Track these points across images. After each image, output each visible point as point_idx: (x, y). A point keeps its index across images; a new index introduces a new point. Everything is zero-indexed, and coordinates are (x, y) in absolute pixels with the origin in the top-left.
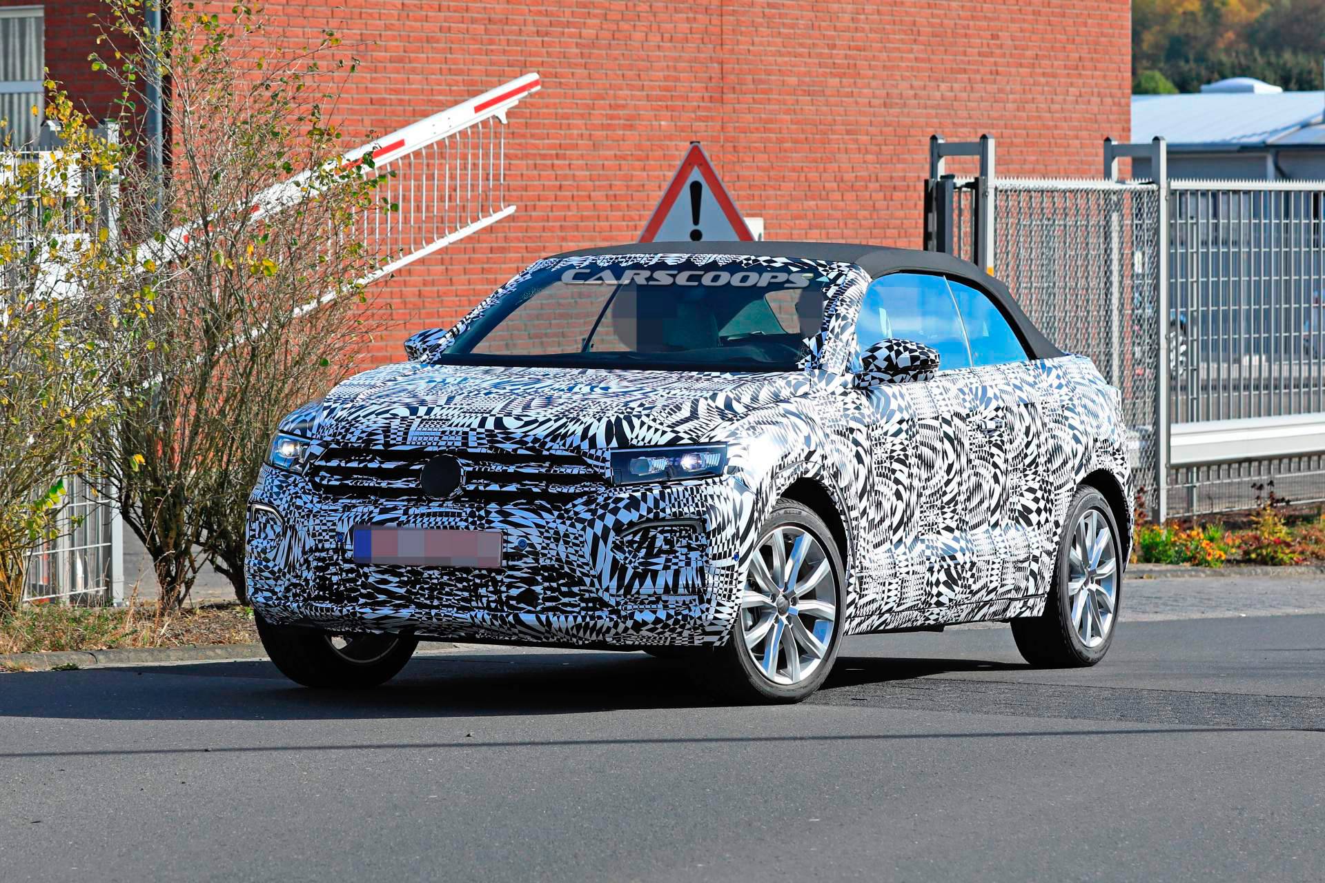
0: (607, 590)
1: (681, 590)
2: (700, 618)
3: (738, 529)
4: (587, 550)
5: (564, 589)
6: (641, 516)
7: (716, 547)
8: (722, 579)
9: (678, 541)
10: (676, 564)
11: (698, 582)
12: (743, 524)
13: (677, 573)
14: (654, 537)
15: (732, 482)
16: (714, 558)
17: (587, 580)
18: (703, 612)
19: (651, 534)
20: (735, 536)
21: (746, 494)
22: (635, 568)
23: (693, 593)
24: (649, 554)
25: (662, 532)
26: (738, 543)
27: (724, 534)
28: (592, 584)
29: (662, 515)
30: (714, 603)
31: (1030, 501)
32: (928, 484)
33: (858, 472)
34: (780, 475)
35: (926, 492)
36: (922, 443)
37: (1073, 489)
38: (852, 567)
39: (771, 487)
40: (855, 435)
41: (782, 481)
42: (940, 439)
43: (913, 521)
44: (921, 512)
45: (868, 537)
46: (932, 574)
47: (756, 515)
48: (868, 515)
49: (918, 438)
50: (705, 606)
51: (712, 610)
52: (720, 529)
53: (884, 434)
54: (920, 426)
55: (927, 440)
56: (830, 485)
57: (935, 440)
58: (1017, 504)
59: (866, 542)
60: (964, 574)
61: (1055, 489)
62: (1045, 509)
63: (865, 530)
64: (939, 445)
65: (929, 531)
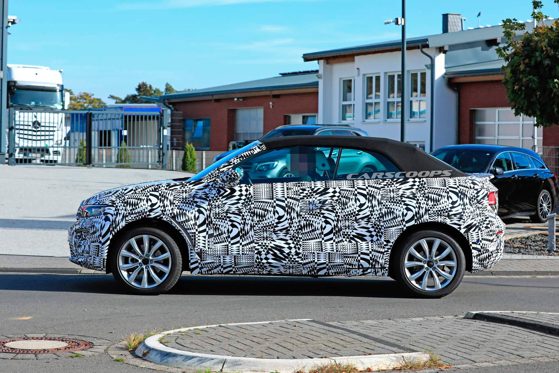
0: (74, 250)
1: (85, 252)
2: (89, 262)
3: (101, 233)
6: (80, 227)
7: (93, 239)
8: (95, 249)
9: (87, 236)
10: (85, 243)
11: (88, 250)
12: (103, 232)
13: (85, 246)
14: (83, 234)
15: (104, 217)
16: (92, 242)
18: (90, 260)
20: (100, 235)
21: (108, 222)
22: (78, 244)
23: (87, 253)
24: (81, 240)
26: (101, 238)
27: (95, 234)
29: (83, 227)
30: (92, 257)
31: (363, 232)
32: (261, 223)
33: (198, 217)
34: (129, 216)
35: (259, 226)
36: (256, 208)
37: (403, 228)
38: (191, 250)
39: (122, 220)
40: (198, 204)
41: (130, 218)
42: (272, 207)
43: (248, 236)
44: (255, 233)
45: (209, 240)
46: (260, 255)
47: (111, 229)
48: (207, 232)
49: (252, 206)
50: (90, 258)
51: (92, 259)
52: (94, 233)
53: (223, 204)
54: (255, 202)
55: (261, 207)
56: (169, 221)
57: (267, 207)
58: (351, 233)
59: (207, 241)
60: (291, 256)
61: (385, 228)
62: (377, 235)
63: (205, 237)
64: (270, 209)
65: (264, 240)
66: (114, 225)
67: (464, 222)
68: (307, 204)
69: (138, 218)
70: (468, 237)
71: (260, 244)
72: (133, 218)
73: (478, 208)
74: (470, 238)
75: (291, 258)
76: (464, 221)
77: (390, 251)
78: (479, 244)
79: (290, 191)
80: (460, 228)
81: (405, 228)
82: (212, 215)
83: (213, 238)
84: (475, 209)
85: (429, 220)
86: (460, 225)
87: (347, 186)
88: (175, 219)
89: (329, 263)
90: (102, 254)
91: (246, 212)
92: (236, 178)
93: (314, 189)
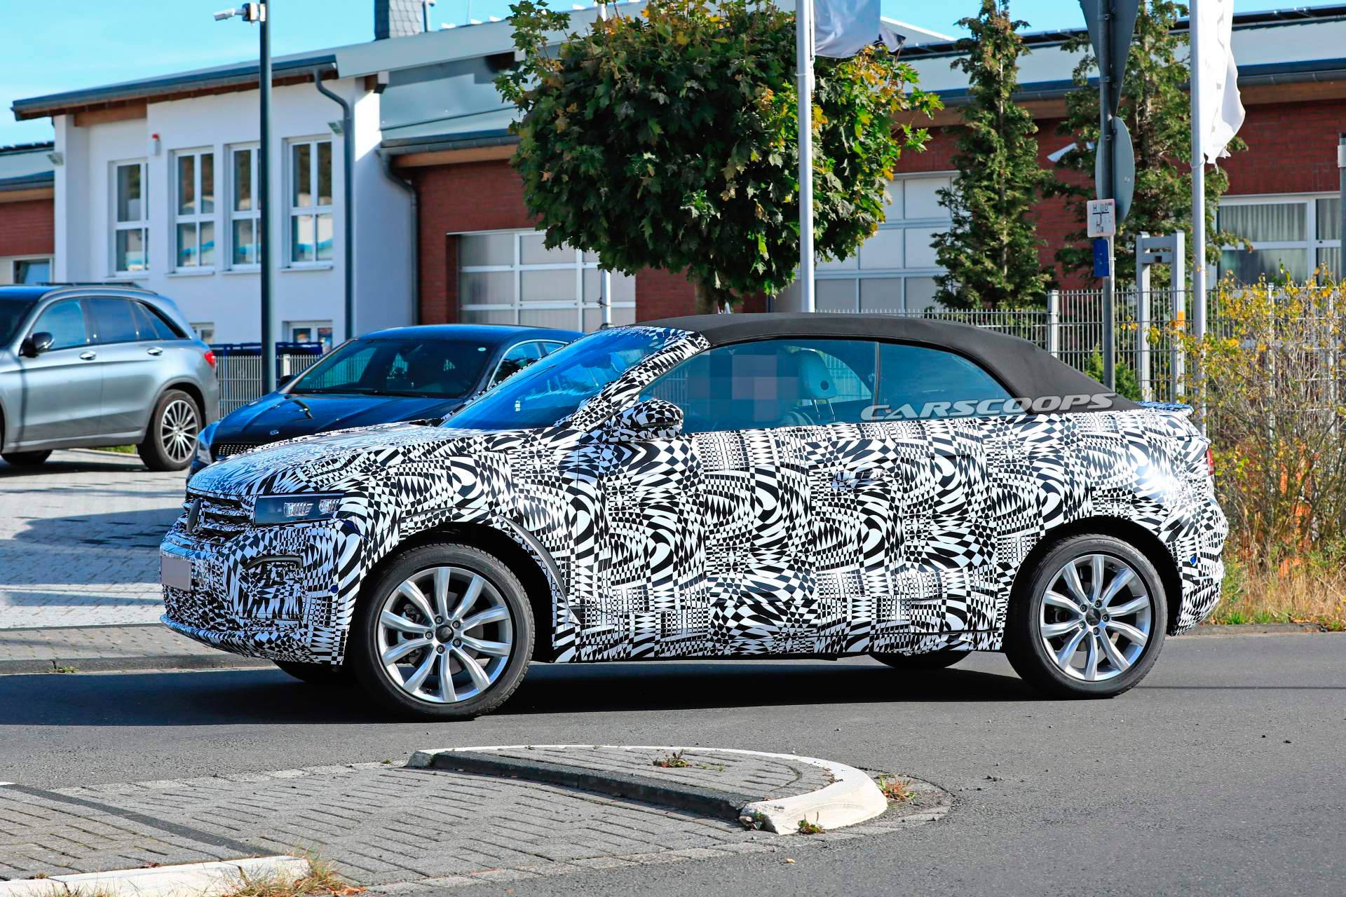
0: (237, 613)
1: (284, 616)
2: (300, 640)
3: (336, 566)
4: (224, 579)
5: (217, 611)
6: (259, 552)
7: (311, 581)
8: (318, 607)
9: (286, 574)
10: (282, 594)
11: (296, 610)
12: (343, 562)
13: (282, 601)
14: (271, 570)
15: (339, 525)
16: (310, 589)
17: (225, 604)
18: (302, 635)
19: (269, 568)
20: (334, 571)
21: (353, 536)
22: (254, 595)
23: (293, 619)
24: (266, 585)
25: (275, 566)
26: (336, 578)
27: (320, 570)
28: (229, 609)
29: (272, 552)
30: (311, 628)
31: (950, 544)
32: (721, 529)
33: (575, 517)
34: (408, 520)
35: (718, 536)
36: (710, 492)
37: (1038, 534)
38: (560, 601)
39: (391, 530)
40: (573, 484)
41: (412, 525)
42: (747, 489)
43: (692, 561)
44: (708, 554)
45: (600, 575)
46: (723, 609)
47: (363, 553)
48: (597, 556)
49: (701, 487)
50: (303, 630)
51: (310, 634)
52: (316, 565)
53: (632, 484)
54: (706, 477)
55: (721, 489)
56: (507, 529)
57: (736, 489)
58: (923, 547)
59: (595, 579)
60: (793, 609)
61: (999, 534)
62: (981, 552)
63: (590, 568)
64: (744, 494)
65: (728, 570)
66: (371, 545)
67: (1166, 516)
68: (825, 480)
69: (430, 525)
70: (1175, 550)
71: (720, 580)
72: (419, 525)
73: (1191, 481)
74: (1179, 553)
75: (793, 614)
76: (1166, 513)
77: (1009, 588)
78: (1196, 567)
79: (784, 448)
80: (1158, 530)
81: (1043, 533)
82: (606, 513)
83: (609, 571)
84: (1183, 483)
85: (1094, 513)
86: (1158, 523)
87: (910, 436)
88: (522, 525)
89: (879, 622)
90: (338, 618)
91: (688, 502)
92: (677, 417)
93: (837, 443)
